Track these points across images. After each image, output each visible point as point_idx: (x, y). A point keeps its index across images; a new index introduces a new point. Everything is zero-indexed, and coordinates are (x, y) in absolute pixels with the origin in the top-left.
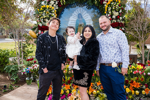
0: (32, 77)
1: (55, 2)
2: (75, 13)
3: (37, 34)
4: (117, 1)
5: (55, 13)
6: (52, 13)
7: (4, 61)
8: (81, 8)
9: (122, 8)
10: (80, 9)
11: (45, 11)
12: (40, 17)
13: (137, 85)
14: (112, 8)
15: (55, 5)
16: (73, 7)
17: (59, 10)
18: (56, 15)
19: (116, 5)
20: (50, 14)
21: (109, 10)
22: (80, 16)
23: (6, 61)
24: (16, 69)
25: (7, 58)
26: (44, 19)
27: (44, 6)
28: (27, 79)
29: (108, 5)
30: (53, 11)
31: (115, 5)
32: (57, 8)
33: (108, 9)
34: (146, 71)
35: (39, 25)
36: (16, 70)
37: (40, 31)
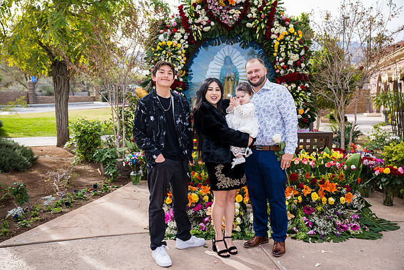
0: (141, 171)
1: (183, 35)
2: (219, 55)
7: (93, 141)
8: (230, 46)
10: (229, 48)
11: (164, 52)
13: (332, 187)
14: (287, 47)
15: (182, 41)
16: (216, 45)
17: (190, 49)
18: (185, 59)
20: (174, 56)
21: (282, 49)
22: (228, 61)
25: (97, 137)
27: (164, 43)
28: (132, 174)
31: (293, 42)
33: (279, 47)
34: (348, 162)
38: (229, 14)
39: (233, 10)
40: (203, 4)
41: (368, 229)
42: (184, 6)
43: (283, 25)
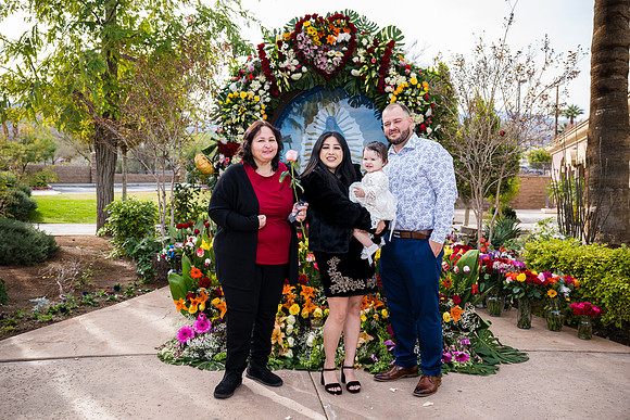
1: (263, 84)
2: (319, 115)
3: (215, 164)
4: (420, 86)
5: (262, 112)
6: (254, 110)
8: (336, 104)
9: (431, 105)
10: (333, 107)
11: (235, 107)
12: (224, 120)
14: (407, 104)
16: (315, 101)
17: (273, 103)
18: (265, 117)
19: (416, 95)
20: (250, 113)
23: (141, 229)
24: (150, 248)
26: (232, 125)
27: (236, 94)
30: (257, 107)
32: (268, 100)
34: (460, 262)
35: (219, 142)
36: (147, 251)
37: (222, 156)
38: (328, 57)
39: (333, 51)
40: (292, 42)
41: (481, 360)
42: (266, 46)
43: (402, 74)
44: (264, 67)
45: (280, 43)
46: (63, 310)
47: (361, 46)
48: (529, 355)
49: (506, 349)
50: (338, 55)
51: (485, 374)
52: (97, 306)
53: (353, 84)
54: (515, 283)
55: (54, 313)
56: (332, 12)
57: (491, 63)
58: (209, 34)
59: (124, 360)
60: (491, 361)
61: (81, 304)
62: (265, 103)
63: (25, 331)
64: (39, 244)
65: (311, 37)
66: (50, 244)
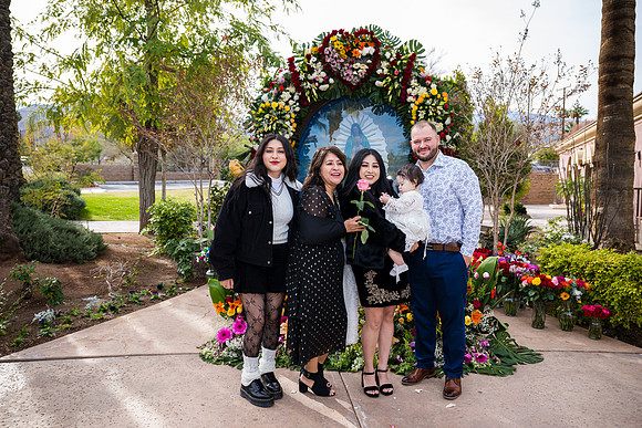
1: (293, 95)
2: (344, 122)
4: (439, 96)
5: (292, 121)
6: (284, 119)
7: (176, 228)
8: (360, 112)
9: (451, 114)
10: (358, 114)
11: (267, 116)
12: (256, 128)
14: (427, 112)
15: (291, 102)
17: (302, 112)
18: (295, 125)
19: (437, 105)
20: (280, 122)
21: (421, 116)
22: (356, 130)
23: (180, 229)
24: (190, 249)
27: (267, 104)
28: (208, 272)
29: (419, 106)
30: (288, 116)
31: (435, 107)
32: (298, 109)
33: (418, 113)
34: (480, 268)
35: (252, 149)
36: (188, 252)
38: (353, 69)
39: (358, 64)
40: (320, 55)
41: (499, 361)
42: (296, 59)
43: (423, 85)
44: (293, 79)
45: (309, 57)
46: (113, 309)
47: (384, 58)
48: (544, 355)
49: (522, 348)
50: (363, 68)
51: (503, 375)
52: (142, 304)
53: (377, 94)
54: (531, 287)
55: (105, 311)
56: (358, 28)
57: (508, 76)
58: (242, 46)
59: (169, 358)
60: (509, 361)
61: (129, 303)
62: (295, 112)
63: (80, 328)
64: (88, 243)
65: (338, 51)
66: (99, 243)
